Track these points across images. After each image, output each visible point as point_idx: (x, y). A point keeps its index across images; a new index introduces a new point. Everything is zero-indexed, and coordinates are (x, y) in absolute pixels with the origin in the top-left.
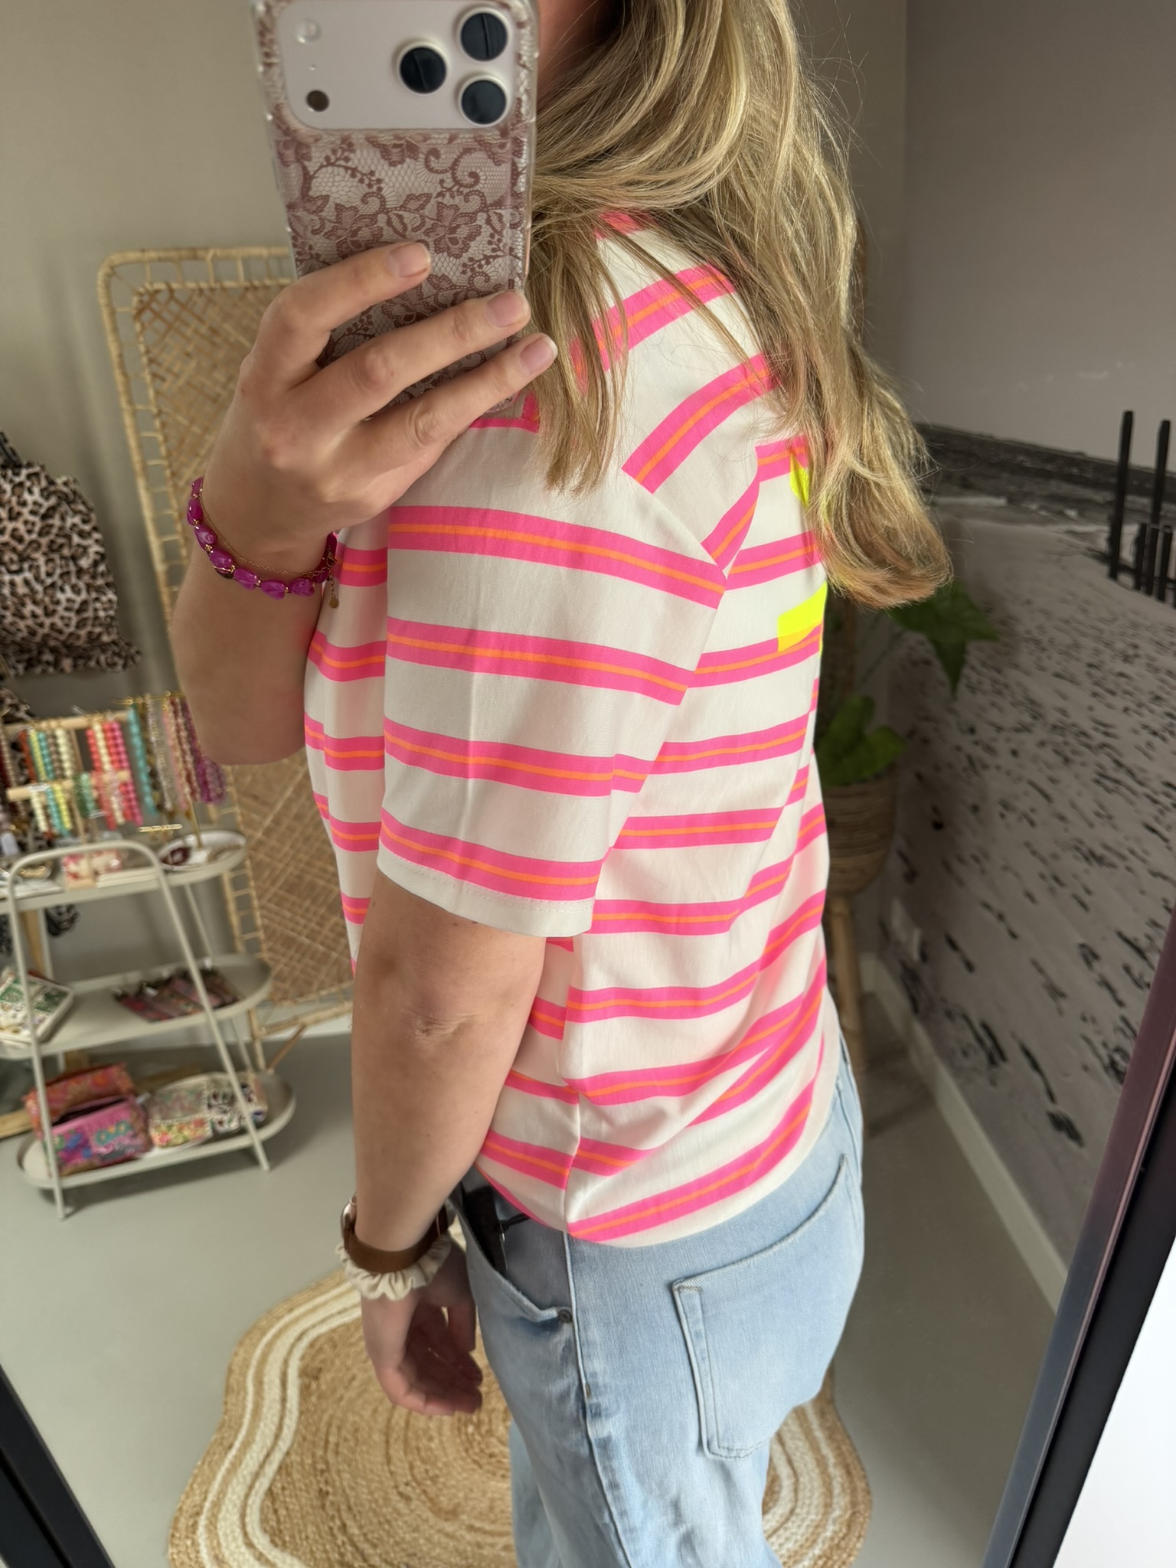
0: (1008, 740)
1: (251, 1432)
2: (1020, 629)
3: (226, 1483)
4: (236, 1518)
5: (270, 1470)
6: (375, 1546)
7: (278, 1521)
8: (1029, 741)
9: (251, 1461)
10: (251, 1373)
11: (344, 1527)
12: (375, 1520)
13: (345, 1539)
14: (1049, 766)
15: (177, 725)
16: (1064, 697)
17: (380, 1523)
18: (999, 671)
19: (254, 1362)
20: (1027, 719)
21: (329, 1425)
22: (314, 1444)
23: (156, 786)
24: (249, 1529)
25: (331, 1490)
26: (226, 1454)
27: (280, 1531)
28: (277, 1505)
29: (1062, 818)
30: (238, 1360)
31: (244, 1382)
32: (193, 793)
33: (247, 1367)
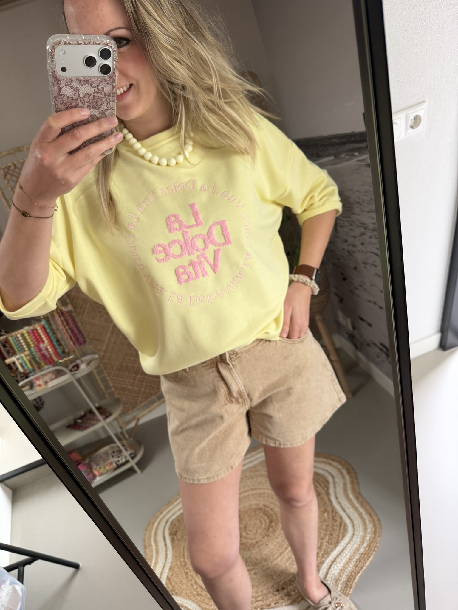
0: (359, 240)
7: (173, 587)
8: (366, 238)
11: (196, 582)
13: (198, 586)
15: (62, 321)
18: (349, 217)
19: (153, 535)
21: (184, 549)
22: (180, 557)
23: (60, 345)
25: (188, 571)
28: (171, 581)
31: (150, 542)
32: (74, 343)
33: (150, 537)
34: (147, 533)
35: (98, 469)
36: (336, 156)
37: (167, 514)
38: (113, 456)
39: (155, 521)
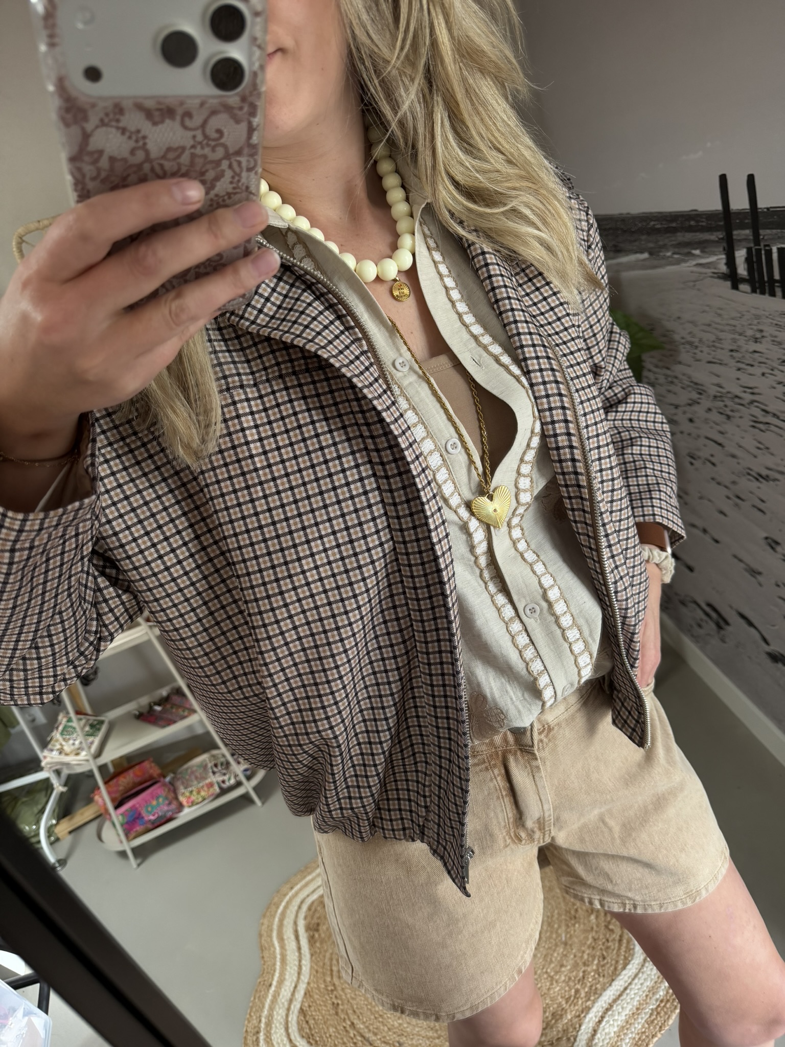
0: (684, 413)
1: (282, 974)
2: (677, 337)
3: (271, 1009)
4: (283, 1031)
5: (300, 995)
6: (375, 1034)
7: (310, 1028)
8: (699, 411)
9: (286, 993)
10: (275, 934)
11: (353, 1023)
12: (372, 1017)
13: (355, 1033)
14: (717, 424)
16: (718, 376)
17: (376, 1018)
18: (668, 368)
19: (275, 927)
20: (695, 396)
21: (331, 959)
22: (324, 974)
24: (292, 1037)
25: (340, 1002)
26: (268, 990)
27: (313, 1035)
28: (308, 1017)
29: (734, 456)
30: (265, 927)
31: (271, 940)
33: (271, 930)
34: (266, 921)
35: (188, 794)
36: (651, 254)
37: (301, 889)
38: (214, 773)
39: (281, 901)
